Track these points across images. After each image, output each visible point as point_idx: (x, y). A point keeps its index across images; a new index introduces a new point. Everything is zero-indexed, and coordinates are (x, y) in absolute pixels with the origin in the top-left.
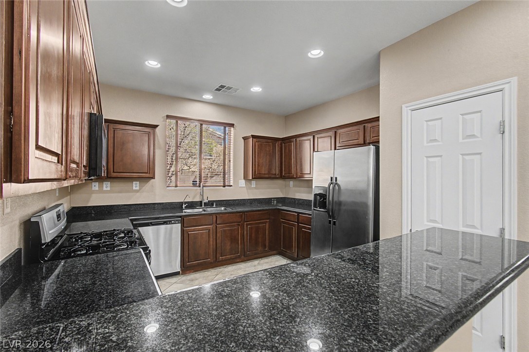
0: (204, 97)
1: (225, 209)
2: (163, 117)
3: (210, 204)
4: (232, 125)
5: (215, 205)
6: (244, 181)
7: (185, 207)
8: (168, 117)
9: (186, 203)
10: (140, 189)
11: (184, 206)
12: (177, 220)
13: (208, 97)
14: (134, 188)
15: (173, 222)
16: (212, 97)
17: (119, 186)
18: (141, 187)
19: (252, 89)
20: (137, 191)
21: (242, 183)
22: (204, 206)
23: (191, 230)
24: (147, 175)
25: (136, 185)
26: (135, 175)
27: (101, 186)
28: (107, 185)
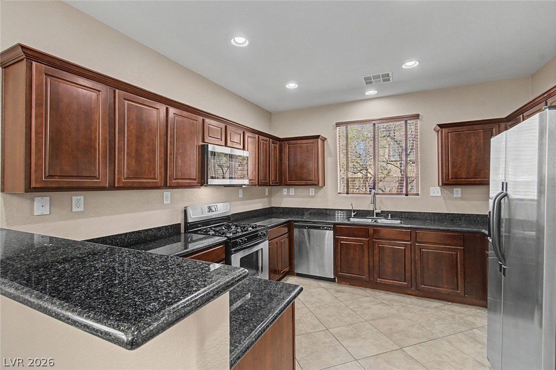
0: (367, 93)
1: (401, 223)
2: (333, 126)
3: (384, 214)
4: (417, 117)
5: (390, 216)
6: (439, 188)
7: (354, 216)
8: (338, 125)
9: (354, 211)
10: (315, 195)
11: (353, 214)
12: (329, 227)
13: (371, 92)
14: (311, 194)
15: (326, 228)
16: (376, 92)
17: (302, 191)
18: (316, 193)
19: (404, 67)
20: (313, 197)
21: (436, 191)
22: (377, 216)
23: (343, 240)
24: (313, 182)
25: (312, 191)
26: (303, 182)
27: (288, 192)
28: (292, 191)
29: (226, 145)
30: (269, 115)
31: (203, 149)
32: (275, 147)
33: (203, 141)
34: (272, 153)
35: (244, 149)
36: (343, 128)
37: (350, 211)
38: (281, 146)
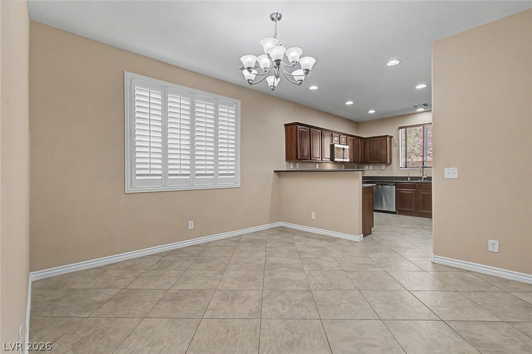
0: (418, 110)
2: (397, 129)
7: (410, 179)
8: (400, 128)
9: (410, 177)
10: (386, 169)
12: (393, 184)
14: (382, 169)
15: (391, 184)
16: (424, 109)
17: (377, 167)
18: (386, 167)
20: (384, 170)
22: (424, 180)
23: (401, 191)
24: (383, 161)
25: (383, 167)
26: (378, 161)
27: (369, 167)
28: (371, 167)
29: (340, 144)
30: (356, 124)
31: (332, 147)
32: (362, 143)
33: (332, 143)
34: (360, 146)
35: (347, 145)
36: (403, 130)
37: (408, 177)
38: (364, 142)
